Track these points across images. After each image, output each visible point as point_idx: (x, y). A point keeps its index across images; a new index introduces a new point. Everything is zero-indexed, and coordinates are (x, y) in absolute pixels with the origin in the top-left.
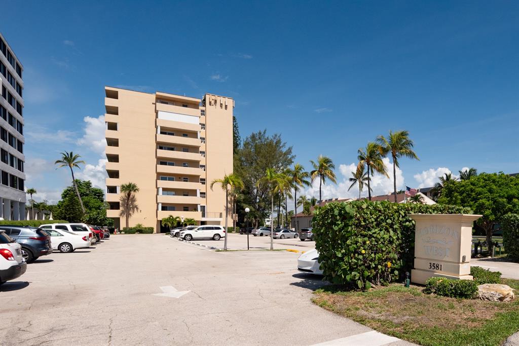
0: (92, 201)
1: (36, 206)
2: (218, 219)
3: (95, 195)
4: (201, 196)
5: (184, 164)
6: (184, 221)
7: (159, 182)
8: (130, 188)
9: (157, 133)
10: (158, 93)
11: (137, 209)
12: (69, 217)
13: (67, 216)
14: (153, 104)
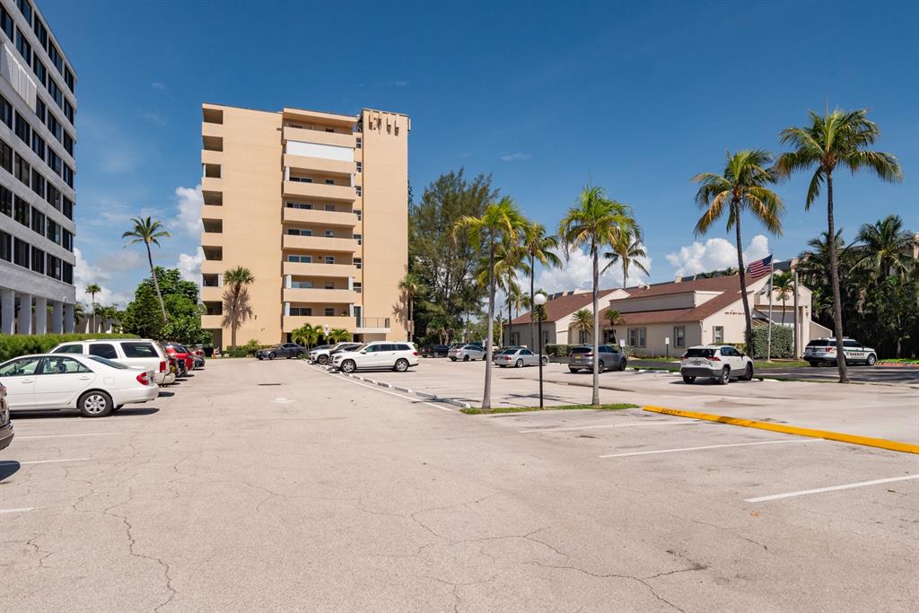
0: (180, 302)
1: (99, 312)
2: (382, 330)
3: (185, 292)
4: (354, 289)
5: (328, 233)
6: (330, 334)
7: (287, 265)
8: (239, 277)
9: (283, 179)
10: (286, 110)
11: (250, 313)
12: (141, 329)
13: (138, 327)
14: (278, 129)
